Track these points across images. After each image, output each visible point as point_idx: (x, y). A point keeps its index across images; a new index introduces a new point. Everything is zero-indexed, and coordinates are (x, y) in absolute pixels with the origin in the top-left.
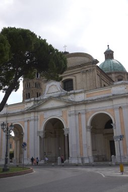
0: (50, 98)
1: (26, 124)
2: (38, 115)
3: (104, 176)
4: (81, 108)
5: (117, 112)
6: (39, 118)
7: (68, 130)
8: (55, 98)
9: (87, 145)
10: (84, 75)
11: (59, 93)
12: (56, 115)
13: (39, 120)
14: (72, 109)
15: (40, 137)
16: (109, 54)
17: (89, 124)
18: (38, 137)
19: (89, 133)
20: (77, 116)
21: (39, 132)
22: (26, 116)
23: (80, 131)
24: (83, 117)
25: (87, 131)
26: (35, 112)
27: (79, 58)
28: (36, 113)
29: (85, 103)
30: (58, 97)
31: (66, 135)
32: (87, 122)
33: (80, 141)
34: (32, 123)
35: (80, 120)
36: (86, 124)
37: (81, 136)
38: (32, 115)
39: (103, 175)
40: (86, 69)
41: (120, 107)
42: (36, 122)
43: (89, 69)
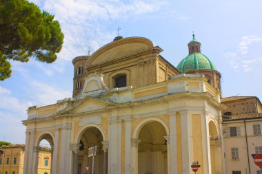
0: (87, 98)
1: (57, 133)
2: (72, 121)
4: (126, 113)
5: (173, 120)
6: (73, 125)
7: (107, 142)
8: (94, 98)
9: (130, 165)
10: (141, 69)
11: (99, 91)
12: (94, 122)
13: (73, 129)
14: (114, 114)
15: (73, 152)
17: (135, 136)
18: (71, 152)
19: (135, 150)
20: (120, 125)
21: (71, 146)
22: (58, 123)
23: (123, 146)
24: (128, 125)
25: (132, 145)
26: (67, 117)
27: (136, 44)
28: (70, 119)
30: (97, 97)
31: (105, 151)
32: (132, 132)
33: (122, 160)
34: (64, 132)
35: (123, 130)
36: (132, 136)
37: (123, 152)
38: (65, 121)
40: (144, 60)
41: (178, 112)
42: (69, 131)
43: (147, 60)
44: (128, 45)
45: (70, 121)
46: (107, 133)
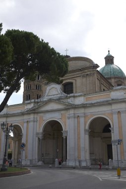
0: (50, 101)
1: (25, 125)
2: (38, 116)
3: (101, 180)
4: (80, 112)
5: (115, 117)
6: (38, 119)
7: (67, 132)
8: (55, 100)
9: (84, 148)
10: (84, 79)
11: (59, 95)
12: (56, 117)
13: (38, 122)
14: (72, 112)
15: (39, 138)
16: (109, 60)
17: (87, 127)
18: (37, 138)
19: (87, 136)
20: (76, 120)
21: (37, 134)
22: (26, 117)
23: (79, 134)
24: (82, 120)
25: (85, 134)
26: (34, 113)
27: (80, 62)
28: (36, 115)
29: (84, 106)
30: (57, 100)
31: (64, 138)
32: (85, 125)
33: (78, 144)
34: (31, 124)
35: (79, 123)
36: (85, 127)
37: (79, 138)
38: (32, 116)
39: (100, 178)
40: (87, 73)
41: (119, 112)
42: (35, 123)
43: (89, 73)
44: (74, 62)
45: (36, 116)
46: (65, 125)
